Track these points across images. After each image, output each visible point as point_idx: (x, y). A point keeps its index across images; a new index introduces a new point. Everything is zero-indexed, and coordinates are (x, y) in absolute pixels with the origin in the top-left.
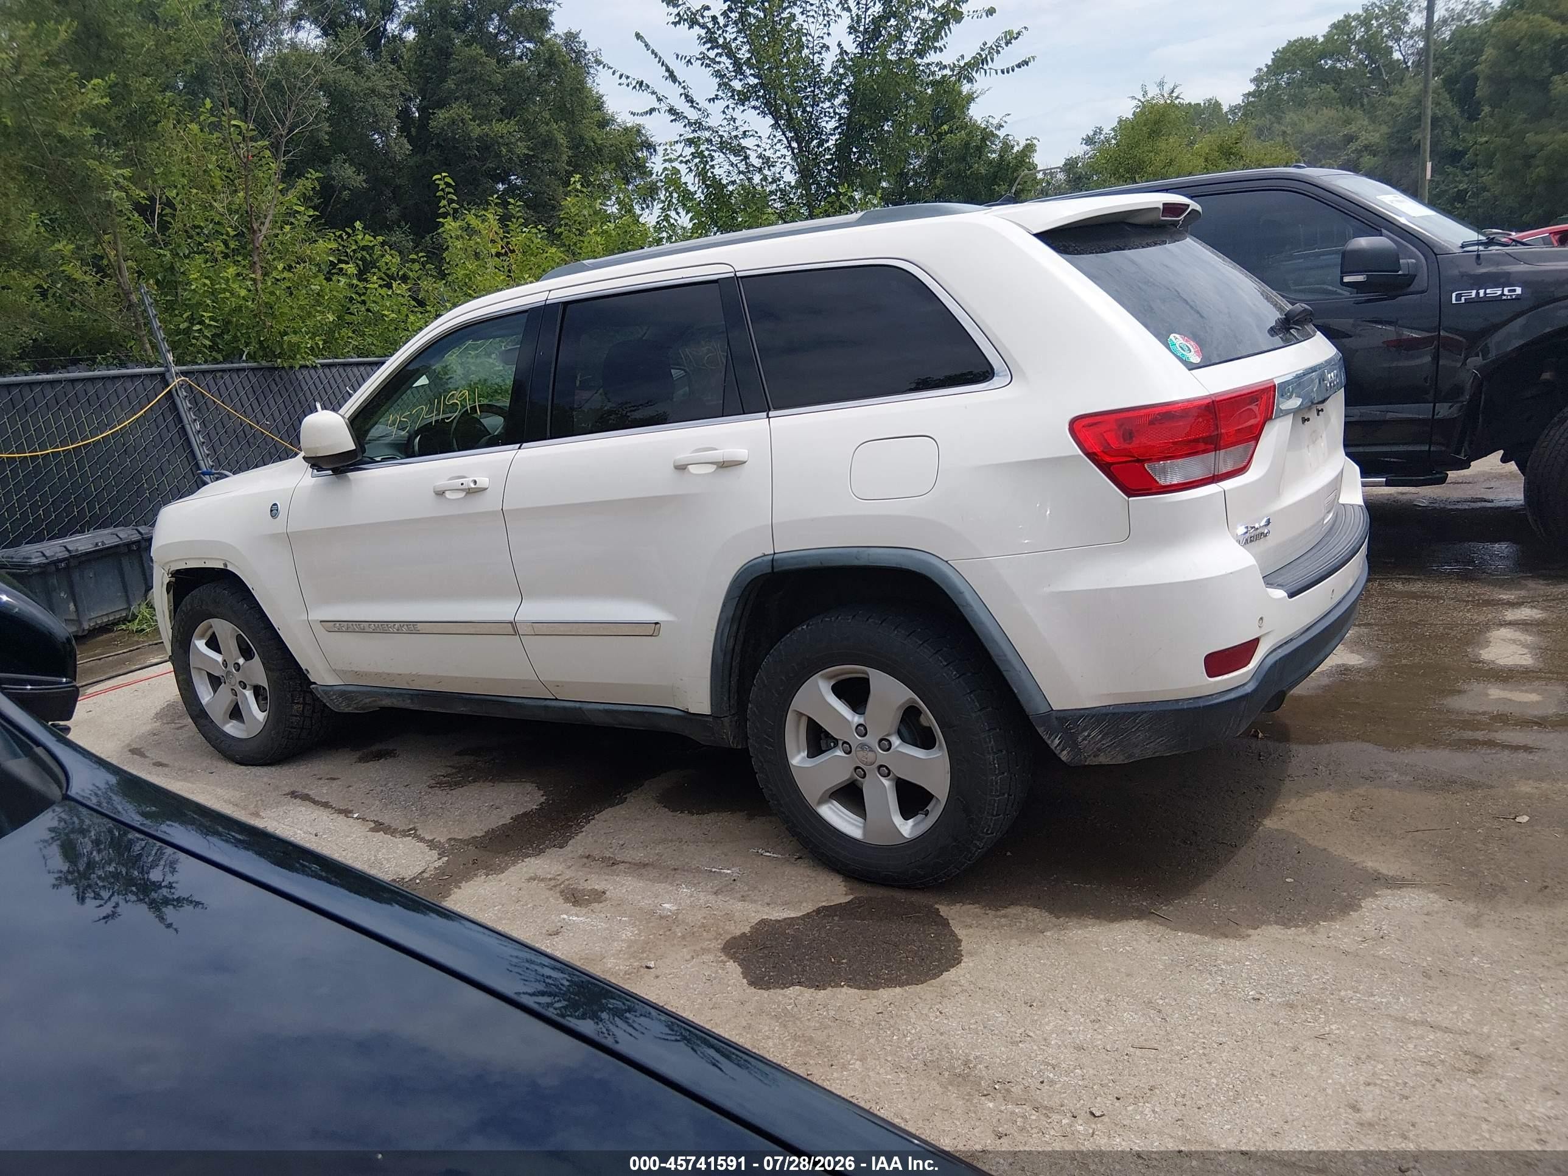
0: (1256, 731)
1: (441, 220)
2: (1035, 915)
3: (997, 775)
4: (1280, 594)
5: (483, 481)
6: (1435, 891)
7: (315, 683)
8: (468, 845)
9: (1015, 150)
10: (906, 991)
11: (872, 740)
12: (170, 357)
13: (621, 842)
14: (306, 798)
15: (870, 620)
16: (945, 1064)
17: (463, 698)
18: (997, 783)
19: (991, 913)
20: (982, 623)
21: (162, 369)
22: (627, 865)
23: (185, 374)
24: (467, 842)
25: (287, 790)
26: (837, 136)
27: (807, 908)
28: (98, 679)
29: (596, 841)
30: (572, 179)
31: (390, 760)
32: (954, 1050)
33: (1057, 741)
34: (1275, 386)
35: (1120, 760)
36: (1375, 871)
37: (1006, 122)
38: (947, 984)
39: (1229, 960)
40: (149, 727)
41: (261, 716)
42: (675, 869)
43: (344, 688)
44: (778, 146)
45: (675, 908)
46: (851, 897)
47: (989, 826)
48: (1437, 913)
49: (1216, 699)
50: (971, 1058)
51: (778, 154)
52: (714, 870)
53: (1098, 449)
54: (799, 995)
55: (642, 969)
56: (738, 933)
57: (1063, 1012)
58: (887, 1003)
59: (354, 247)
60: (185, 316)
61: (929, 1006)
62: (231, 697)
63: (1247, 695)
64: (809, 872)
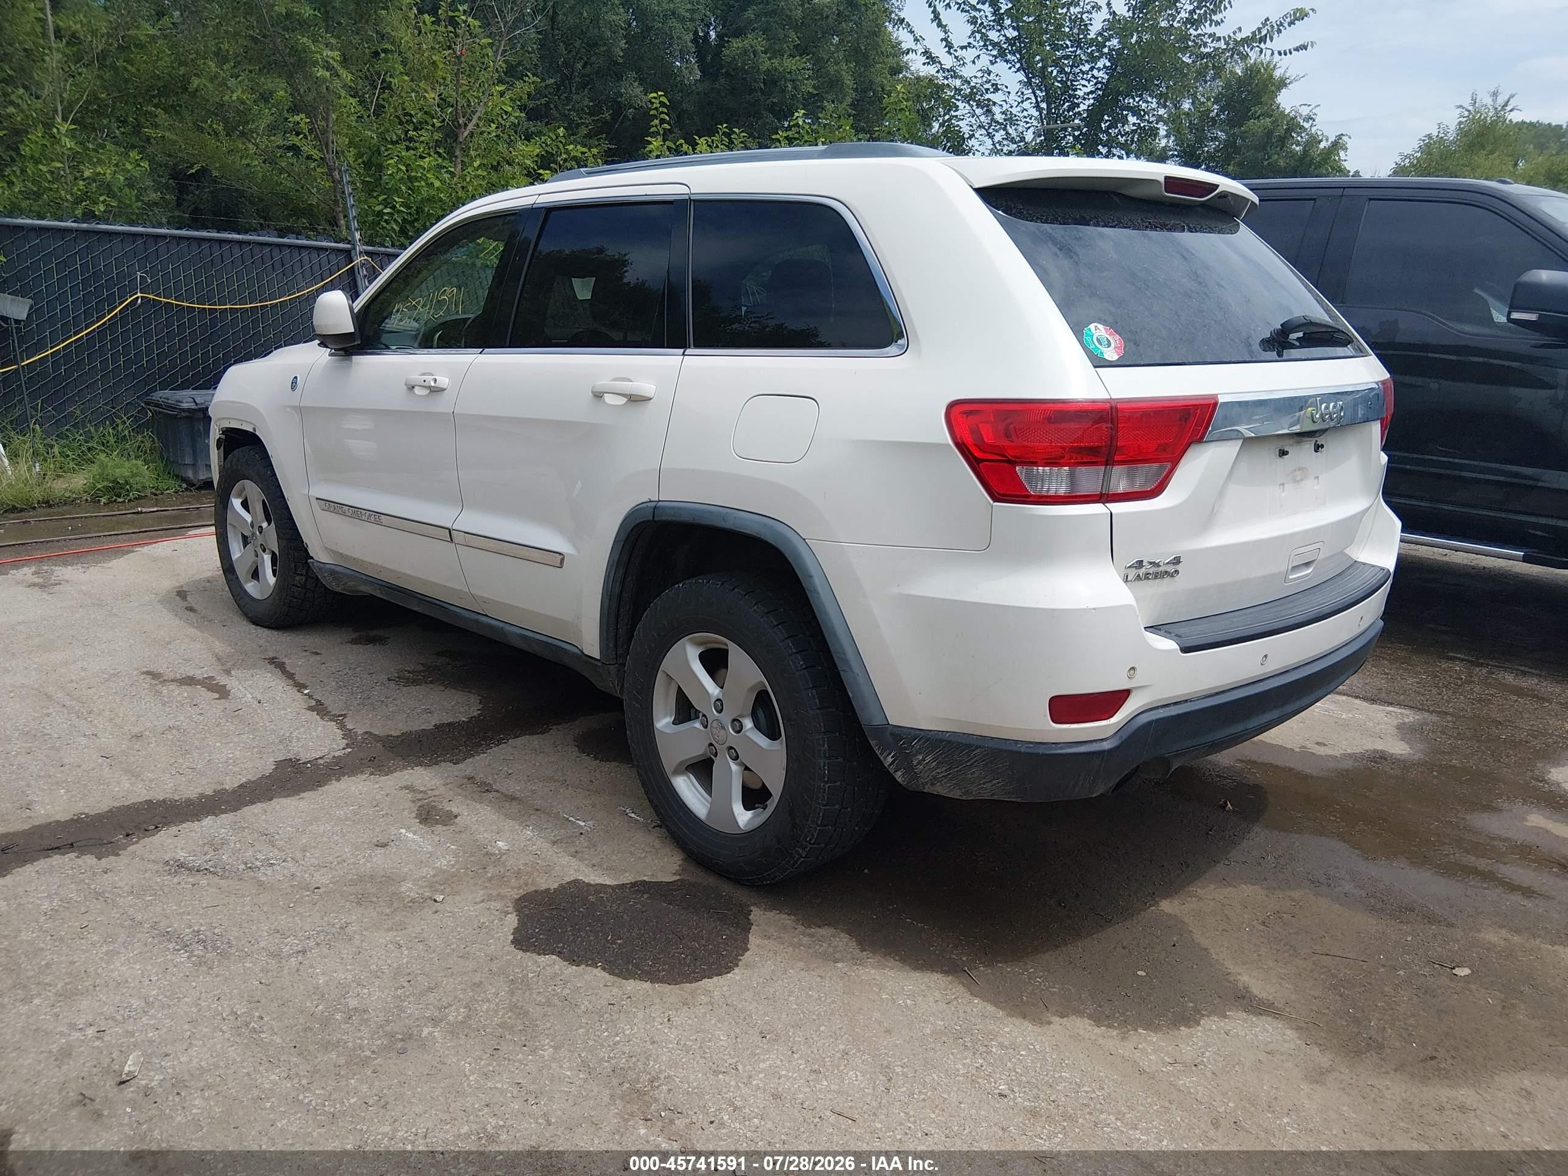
0: (1225, 803)
1: (649, 139)
2: (843, 941)
3: (827, 782)
4: (1171, 645)
5: (443, 381)
6: (1298, 1029)
7: (312, 558)
8: (378, 742)
9: (1322, 145)
10: (654, 989)
11: (726, 718)
12: (358, 236)
13: (510, 772)
14: (281, 666)
15: (736, 590)
16: (632, 1075)
17: (416, 597)
18: (824, 792)
19: (801, 928)
20: (826, 613)
21: (349, 246)
22: (497, 795)
23: (367, 253)
24: (377, 738)
25: (271, 655)
26: (1092, 101)
27: (627, 878)
28: (204, 523)
29: (490, 765)
30: (796, 114)
31: (378, 647)
32: (652, 1063)
33: (890, 759)
34: (1216, 404)
35: (956, 794)
36: (1245, 988)
37: (1315, 114)
38: (699, 991)
39: (1007, 1043)
40: (210, 574)
41: (272, 580)
42: (537, 810)
43: (333, 567)
44: (1026, 105)
45: (506, 848)
46: (678, 878)
47: (813, 835)
48: (1282, 1054)
49: (1061, 748)
50: (662, 1077)
51: (1025, 113)
52: (571, 819)
53: (969, 440)
54: (549, 966)
55: (428, 901)
56: (544, 887)
57: (790, 1053)
58: (626, 996)
59: (564, 156)
60: (380, 199)
61: (663, 1010)
62: (253, 558)
63: (1103, 752)
64: (657, 844)
